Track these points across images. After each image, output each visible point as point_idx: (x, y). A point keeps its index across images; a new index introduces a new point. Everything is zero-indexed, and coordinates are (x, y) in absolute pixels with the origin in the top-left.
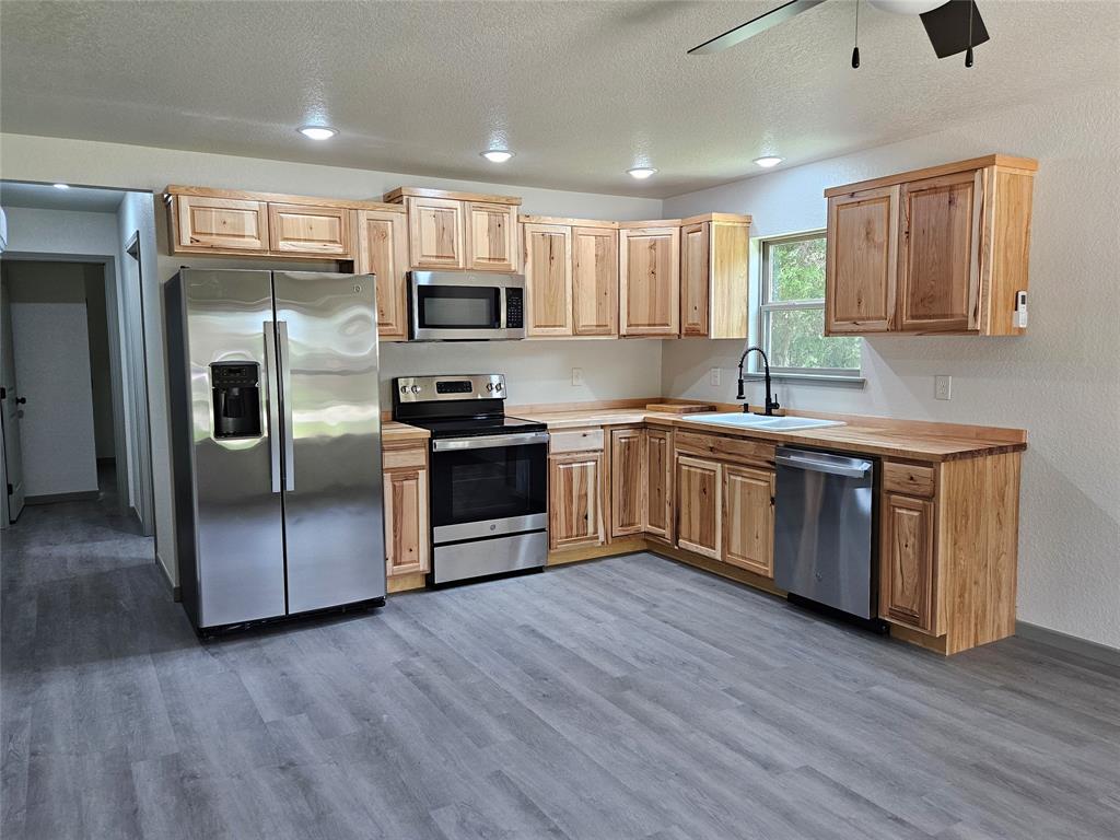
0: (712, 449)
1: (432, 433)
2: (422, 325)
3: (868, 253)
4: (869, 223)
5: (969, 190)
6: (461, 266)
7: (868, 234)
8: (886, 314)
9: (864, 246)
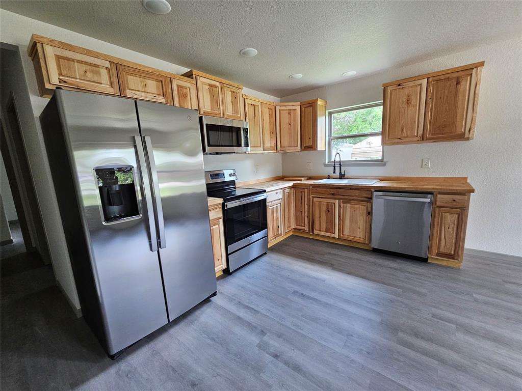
0: (333, 194)
1: (224, 200)
2: (209, 145)
3: (407, 109)
4: (409, 96)
5: (469, 78)
6: (222, 116)
7: (408, 101)
8: (417, 134)
9: (406, 106)
